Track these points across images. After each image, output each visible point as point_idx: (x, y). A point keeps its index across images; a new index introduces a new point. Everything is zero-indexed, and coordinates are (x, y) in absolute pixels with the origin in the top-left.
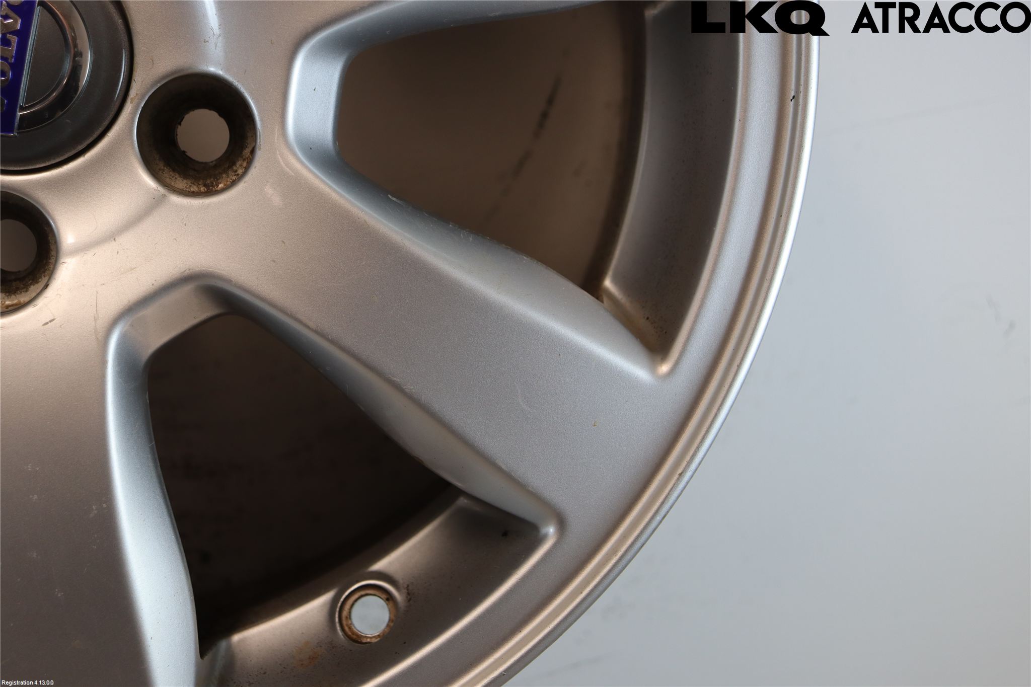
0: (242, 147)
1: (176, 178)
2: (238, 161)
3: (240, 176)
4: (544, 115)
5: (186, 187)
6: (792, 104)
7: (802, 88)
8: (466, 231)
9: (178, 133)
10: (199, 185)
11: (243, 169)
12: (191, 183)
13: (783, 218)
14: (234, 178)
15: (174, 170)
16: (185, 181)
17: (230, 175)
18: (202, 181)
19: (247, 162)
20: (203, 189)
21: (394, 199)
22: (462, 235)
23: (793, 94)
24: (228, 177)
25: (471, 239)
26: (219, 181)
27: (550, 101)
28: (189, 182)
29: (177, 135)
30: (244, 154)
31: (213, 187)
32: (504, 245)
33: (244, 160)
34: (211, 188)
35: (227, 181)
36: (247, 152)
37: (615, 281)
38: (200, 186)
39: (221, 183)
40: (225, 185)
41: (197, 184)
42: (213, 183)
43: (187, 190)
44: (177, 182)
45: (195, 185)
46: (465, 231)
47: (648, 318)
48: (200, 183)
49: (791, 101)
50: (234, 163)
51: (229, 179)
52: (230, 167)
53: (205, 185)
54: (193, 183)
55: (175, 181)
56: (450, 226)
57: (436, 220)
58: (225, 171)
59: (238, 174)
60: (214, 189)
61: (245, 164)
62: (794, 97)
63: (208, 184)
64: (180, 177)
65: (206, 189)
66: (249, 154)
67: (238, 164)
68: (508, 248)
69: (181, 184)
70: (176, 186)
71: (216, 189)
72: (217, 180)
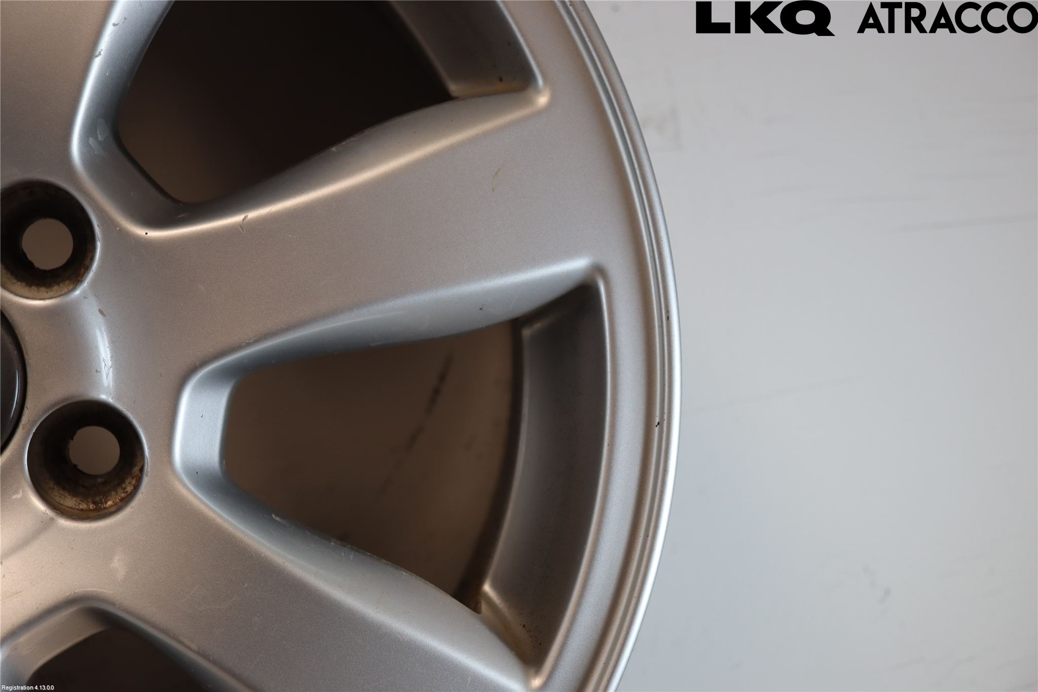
0: (132, 465)
1: (65, 496)
2: (127, 479)
3: (128, 493)
4: (436, 392)
5: (75, 505)
6: (657, 429)
7: (666, 416)
8: (348, 549)
9: (70, 448)
10: (88, 502)
11: (132, 487)
12: (81, 501)
13: (650, 538)
14: (123, 495)
15: (64, 489)
16: (74, 499)
17: (119, 493)
18: (91, 499)
19: (136, 480)
20: (92, 506)
21: (278, 519)
22: (343, 553)
23: (657, 420)
24: (117, 494)
25: (352, 557)
26: (108, 498)
27: (442, 378)
28: (78, 501)
29: (69, 449)
30: (133, 472)
31: (102, 503)
32: (384, 561)
33: (133, 478)
34: (99, 505)
35: (116, 498)
36: (136, 470)
37: (494, 586)
38: (90, 503)
39: (109, 500)
40: (114, 502)
41: (85, 501)
42: (102, 501)
43: (76, 507)
44: (67, 499)
45: (84, 502)
46: (346, 549)
47: (524, 626)
48: (89, 500)
49: (656, 426)
50: (123, 481)
51: (117, 496)
52: (119, 485)
53: (94, 503)
54: (83, 501)
55: (65, 500)
56: (332, 544)
57: (318, 538)
58: (115, 488)
59: (127, 492)
60: (102, 506)
61: (134, 482)
62: (658, 423)
63: (97, 501)
64: (70, 495)
65: (95, 507)
66: (138, 472)
67: (127, 482)
68: (388, 564)
69: (70, 502)
70: (65, 504)
71: (105, 506)
72: (106, 497)
